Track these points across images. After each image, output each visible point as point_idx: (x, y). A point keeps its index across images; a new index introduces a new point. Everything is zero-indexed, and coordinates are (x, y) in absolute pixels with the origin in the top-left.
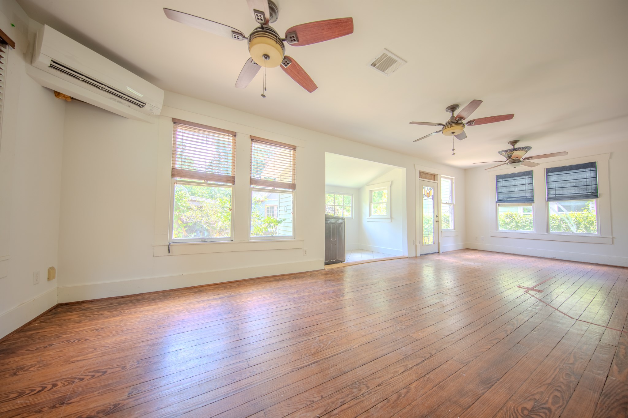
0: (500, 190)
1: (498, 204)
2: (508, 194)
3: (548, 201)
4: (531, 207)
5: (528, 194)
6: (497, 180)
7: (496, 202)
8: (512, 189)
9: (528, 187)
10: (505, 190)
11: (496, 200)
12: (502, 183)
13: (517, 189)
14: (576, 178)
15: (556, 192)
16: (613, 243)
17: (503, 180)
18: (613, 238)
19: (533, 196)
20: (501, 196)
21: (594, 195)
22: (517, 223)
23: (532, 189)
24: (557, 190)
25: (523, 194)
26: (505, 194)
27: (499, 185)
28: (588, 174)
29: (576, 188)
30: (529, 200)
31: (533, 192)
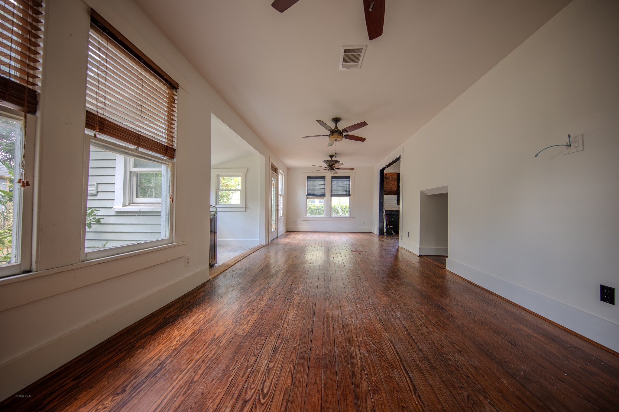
0: (309, 187)
1: (307, 197)
2: (313, 190)
3: (332, 196)
4: (323, 200)
5: (323, 191)
6: (307, 179)
7: (307, 196)
8: (315, 187)
9: (323, 187)
10: (311, 187)
11: (307, 194)
12: (310, 182)
13: (317, 187)
14: (343, 184)
15: (335, 191)
16: (354, 221)
17: (311, 180)
18: (354, 218)
19: (325, 193)
20: (309, 192)
21: (348, 195)
22: (312, 210)
23: (324, 188)
24: (336, 190)
25: (320, 191)
26: (312, 190)
27: (309, 183)
28: (346, 182)
29: (343, 190)
30: (323, 195)
31: (325, 190)
